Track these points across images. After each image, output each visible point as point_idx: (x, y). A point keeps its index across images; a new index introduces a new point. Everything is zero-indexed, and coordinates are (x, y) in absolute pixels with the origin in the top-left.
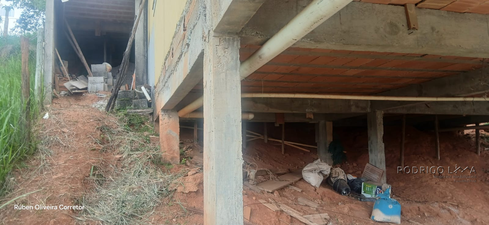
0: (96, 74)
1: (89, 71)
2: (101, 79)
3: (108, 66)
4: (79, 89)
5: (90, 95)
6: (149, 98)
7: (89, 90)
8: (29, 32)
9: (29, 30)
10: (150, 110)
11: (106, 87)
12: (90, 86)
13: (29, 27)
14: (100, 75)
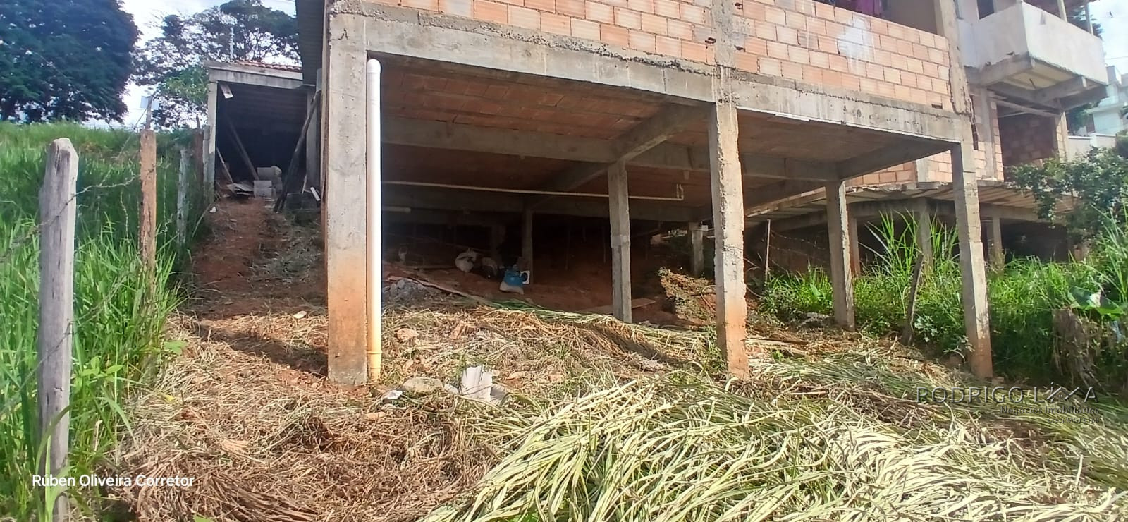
0: (262, 178)
1: (254, 173)
2: (270, 183)
3: (278, 170)
4: (243, 191)
5: (255, 199)
6: (318, 199)
7: (255, 194)
8: (168, 129)
9: (168, 125)
10: (318, 209)
11: (275, 193)
12: (255, 190)
13: (167, 121)
14: (267, 179)
